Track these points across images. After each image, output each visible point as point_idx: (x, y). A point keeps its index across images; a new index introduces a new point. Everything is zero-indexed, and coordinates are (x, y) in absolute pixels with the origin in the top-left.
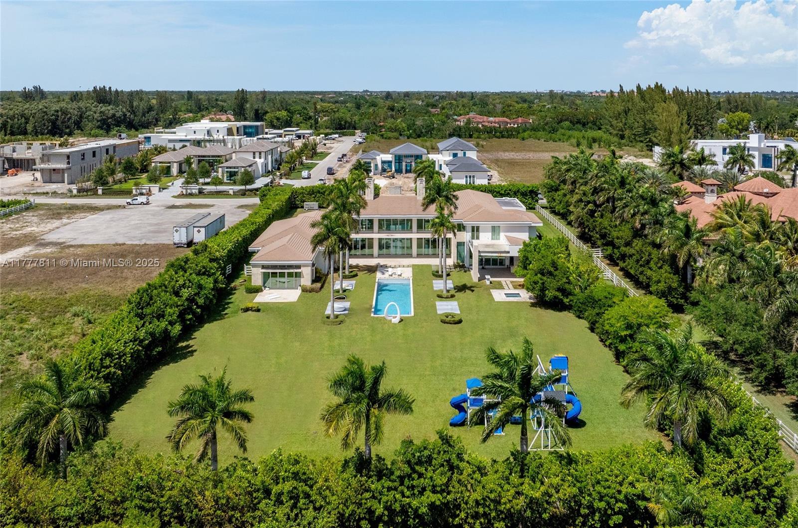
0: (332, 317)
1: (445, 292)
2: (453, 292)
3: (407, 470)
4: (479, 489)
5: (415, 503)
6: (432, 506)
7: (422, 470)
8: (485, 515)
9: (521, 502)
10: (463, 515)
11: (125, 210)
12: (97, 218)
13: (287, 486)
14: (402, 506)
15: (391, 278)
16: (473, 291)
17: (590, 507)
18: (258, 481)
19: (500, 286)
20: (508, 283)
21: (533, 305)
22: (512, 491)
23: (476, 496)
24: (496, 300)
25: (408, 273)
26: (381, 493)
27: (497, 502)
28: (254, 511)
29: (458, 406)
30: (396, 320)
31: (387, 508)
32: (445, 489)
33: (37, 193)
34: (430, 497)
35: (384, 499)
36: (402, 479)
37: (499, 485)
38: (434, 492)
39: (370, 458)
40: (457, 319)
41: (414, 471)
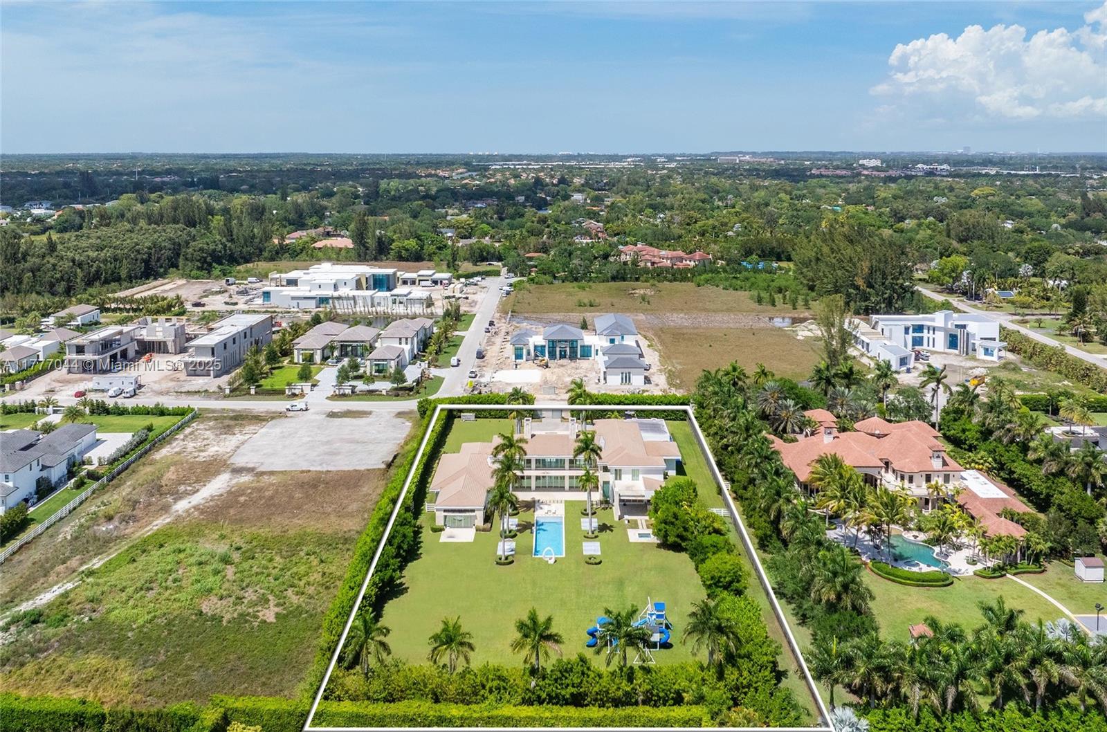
0: (503, 558)
1: (590, 533)
2: (596, 533)
3: (560, 675)
4: (598, 686)
5: (563, 692)
6: (572, 694)
7: (567, 675)
8: (601, 699)
9: (620, 693)
10: (589, 699)
11: (287, 420)
12: (268, 432)
13: (495, 683)
14: (556, 695)
15: (547, 515)
16: (612, 531)
17: (658, 696)
18: (478, 680)
19: (634, 525)
20: (643, 521)
21: (659, 546)
22: (615, 687)
23: (596, 689)
24: (631, 541)
25: (560, 510)
26: (545, 687)
27: (607, 692)
28: (477, 695)
29: (592, 634)
30: (551, 562)
31: (548, 695)
32: (579, 685)
33: (188, 392)
34: (571, 690)
35: (547, 690)
36: (556, 680)
37: (609, 684)
38: (573, 686)
39: (538, 668)
40: (598, 561)
41: (563, 676)
